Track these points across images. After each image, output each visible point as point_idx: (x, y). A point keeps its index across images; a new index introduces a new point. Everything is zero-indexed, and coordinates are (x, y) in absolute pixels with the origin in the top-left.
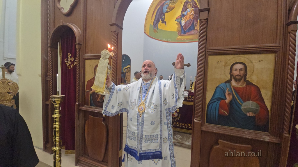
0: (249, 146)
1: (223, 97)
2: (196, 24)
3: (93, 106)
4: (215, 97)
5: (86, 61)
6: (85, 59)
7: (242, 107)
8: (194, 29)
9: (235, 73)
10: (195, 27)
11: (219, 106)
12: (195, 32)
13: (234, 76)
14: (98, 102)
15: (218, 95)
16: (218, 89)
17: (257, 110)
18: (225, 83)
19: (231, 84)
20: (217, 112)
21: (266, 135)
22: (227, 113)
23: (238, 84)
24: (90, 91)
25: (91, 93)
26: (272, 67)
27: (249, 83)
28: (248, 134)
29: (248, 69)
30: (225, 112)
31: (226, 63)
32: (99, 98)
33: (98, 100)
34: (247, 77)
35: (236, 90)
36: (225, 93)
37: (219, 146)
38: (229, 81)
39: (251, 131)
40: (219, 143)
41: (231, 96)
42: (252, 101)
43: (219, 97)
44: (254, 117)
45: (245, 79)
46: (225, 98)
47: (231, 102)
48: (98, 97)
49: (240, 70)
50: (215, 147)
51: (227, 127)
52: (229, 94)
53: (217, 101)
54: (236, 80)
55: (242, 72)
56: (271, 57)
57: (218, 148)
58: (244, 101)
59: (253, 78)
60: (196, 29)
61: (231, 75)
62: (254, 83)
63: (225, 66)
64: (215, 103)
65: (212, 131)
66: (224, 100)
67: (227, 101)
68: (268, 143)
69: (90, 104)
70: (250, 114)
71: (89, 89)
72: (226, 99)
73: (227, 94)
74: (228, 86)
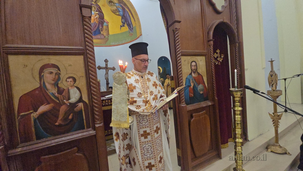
0: (205, 111)
2: (102, 29)
3: (47, 137)
4: (186, 86)
6: (8, 54)
7: (198, 89)
8: (100, 34)
9: (193, 68)
10: (101, 32)
11: (189, 91)
12: (102, 36)
13: (193, 69)
14: (60, 126)
15: (187, 84)
16: (187, 79)
17: (203, 89)
18: (190, 75)
19: (192, 75)
20: (188, 95)
21: (209, 102)
22: (193, 95)
23: (195, 74)
24: (31, 113)
25: (36, 117)
26: (204, 63)
27: (199, 74)
28: (203, 104)
29: (197, 65)
31: (188, 61)
32: (60, 119)
33: (57, 124)
34: (198, 69)
35: (195, 79)
36: (190, 81)
37: (194, 118)
38: (191, 74)
39: (203, 102)
40: (194, 116)
41: (193, 83)
42: (201, 84)
43: (189, 85)
44: (203, 93)
45: (197, 71)
47: (193, 87)
48: (58, 118)
49: (195, 66)
50: (192, 121)
51: (194, 104)
52: (192, 82)
53: (188, 88)
54: (194, 73)
55: (196, 67)
56: (204, 58)
57: (194, 120)
58: (199, 85)
59: (200, 71)
60: (102, 34)
61: (192, 70)
62: (200, 74)
63: (188, 63)
64: (187, 90)
65: (190, 109)
67: (192, 87)
68: (209, 106)
69: (34, 137)
70: (201, 93)
71: (29, 111)
72: (191, 86)
74: (191, 77)
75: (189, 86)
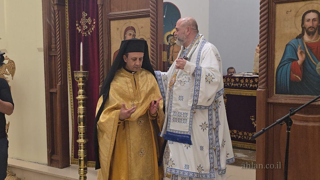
1: (295, 58)
4: (286, 58)
5: (112, 22)
6: (110, 20)
7: (317, 68)
9: (308, 24)
13: (307, 28)
19: (303, 39)
20: (288, 77)
22: (299, 78)
23: (311, 38)
30: (297, 76)
31: (297, 12)
35: (309, 46)
36: (297, 51)
38: (301, 36)
41: (304, 55)
43: (290, 57)
45: (319, 31)
46: (296, 59)
47: (304, 62)
49: (314, 20)
52: (301, 53)
53: (288, 64)
55: (316, 23)
61: (303, 28)
64: (286, 66)
65: (280, 101)
66: (296, 61)
67: (299, 62)
72: (298, 59)
73: (299, 53)
74: (300, 43)
75: (294, 60)
